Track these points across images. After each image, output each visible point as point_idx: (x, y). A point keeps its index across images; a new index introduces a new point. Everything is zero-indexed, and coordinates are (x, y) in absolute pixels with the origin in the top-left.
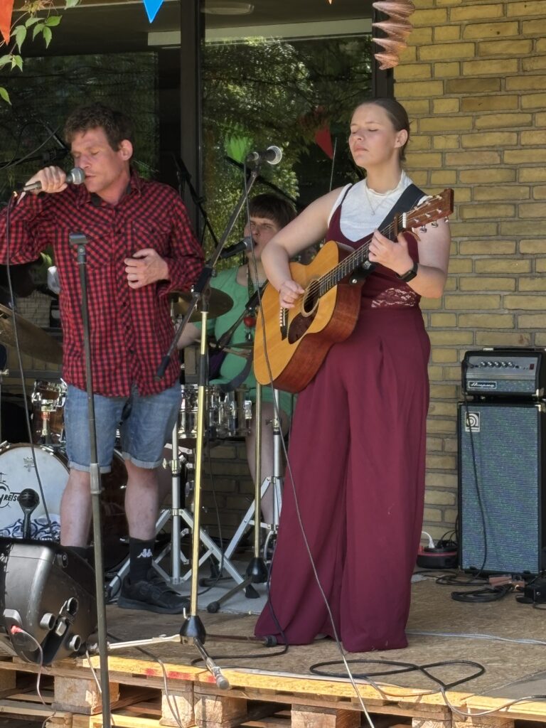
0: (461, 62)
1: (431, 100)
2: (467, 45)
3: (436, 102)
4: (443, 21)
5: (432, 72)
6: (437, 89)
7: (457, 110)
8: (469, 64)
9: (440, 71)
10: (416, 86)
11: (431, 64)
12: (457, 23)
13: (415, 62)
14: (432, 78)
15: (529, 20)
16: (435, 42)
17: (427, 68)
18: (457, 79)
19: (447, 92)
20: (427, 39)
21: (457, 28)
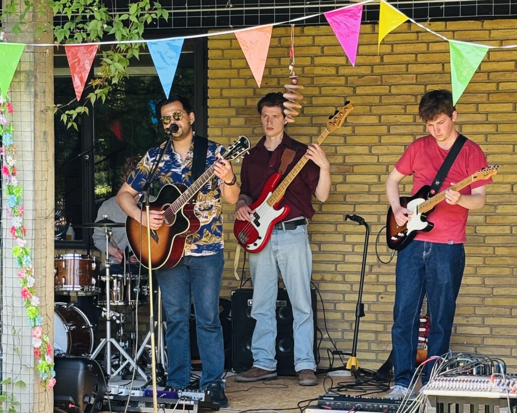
0: (246, 98)
1: (229, 118)
2: (249, 89)
3: (232, 119)
4: (236, 76)
5: (230, 103)
6: (232, 112)
7: (244, 124)
8: (251, 99)
9: (234, 102)
10: (220, 110)
11: (229, 98)
12: (244, 77)
13: (219, 97)
14: (230, 107)
15: (283, 78)
16: (231, 87)
17: (227, 101)
18: (243, 108)
19: (238, 114)
20: (227, 85)
21: (243, 80)
